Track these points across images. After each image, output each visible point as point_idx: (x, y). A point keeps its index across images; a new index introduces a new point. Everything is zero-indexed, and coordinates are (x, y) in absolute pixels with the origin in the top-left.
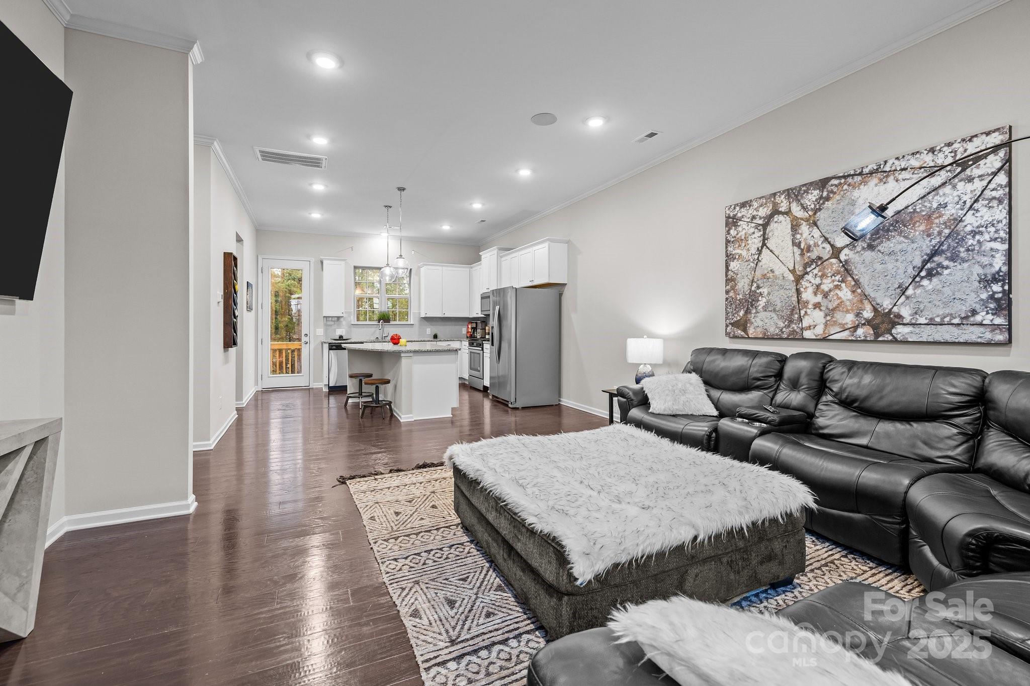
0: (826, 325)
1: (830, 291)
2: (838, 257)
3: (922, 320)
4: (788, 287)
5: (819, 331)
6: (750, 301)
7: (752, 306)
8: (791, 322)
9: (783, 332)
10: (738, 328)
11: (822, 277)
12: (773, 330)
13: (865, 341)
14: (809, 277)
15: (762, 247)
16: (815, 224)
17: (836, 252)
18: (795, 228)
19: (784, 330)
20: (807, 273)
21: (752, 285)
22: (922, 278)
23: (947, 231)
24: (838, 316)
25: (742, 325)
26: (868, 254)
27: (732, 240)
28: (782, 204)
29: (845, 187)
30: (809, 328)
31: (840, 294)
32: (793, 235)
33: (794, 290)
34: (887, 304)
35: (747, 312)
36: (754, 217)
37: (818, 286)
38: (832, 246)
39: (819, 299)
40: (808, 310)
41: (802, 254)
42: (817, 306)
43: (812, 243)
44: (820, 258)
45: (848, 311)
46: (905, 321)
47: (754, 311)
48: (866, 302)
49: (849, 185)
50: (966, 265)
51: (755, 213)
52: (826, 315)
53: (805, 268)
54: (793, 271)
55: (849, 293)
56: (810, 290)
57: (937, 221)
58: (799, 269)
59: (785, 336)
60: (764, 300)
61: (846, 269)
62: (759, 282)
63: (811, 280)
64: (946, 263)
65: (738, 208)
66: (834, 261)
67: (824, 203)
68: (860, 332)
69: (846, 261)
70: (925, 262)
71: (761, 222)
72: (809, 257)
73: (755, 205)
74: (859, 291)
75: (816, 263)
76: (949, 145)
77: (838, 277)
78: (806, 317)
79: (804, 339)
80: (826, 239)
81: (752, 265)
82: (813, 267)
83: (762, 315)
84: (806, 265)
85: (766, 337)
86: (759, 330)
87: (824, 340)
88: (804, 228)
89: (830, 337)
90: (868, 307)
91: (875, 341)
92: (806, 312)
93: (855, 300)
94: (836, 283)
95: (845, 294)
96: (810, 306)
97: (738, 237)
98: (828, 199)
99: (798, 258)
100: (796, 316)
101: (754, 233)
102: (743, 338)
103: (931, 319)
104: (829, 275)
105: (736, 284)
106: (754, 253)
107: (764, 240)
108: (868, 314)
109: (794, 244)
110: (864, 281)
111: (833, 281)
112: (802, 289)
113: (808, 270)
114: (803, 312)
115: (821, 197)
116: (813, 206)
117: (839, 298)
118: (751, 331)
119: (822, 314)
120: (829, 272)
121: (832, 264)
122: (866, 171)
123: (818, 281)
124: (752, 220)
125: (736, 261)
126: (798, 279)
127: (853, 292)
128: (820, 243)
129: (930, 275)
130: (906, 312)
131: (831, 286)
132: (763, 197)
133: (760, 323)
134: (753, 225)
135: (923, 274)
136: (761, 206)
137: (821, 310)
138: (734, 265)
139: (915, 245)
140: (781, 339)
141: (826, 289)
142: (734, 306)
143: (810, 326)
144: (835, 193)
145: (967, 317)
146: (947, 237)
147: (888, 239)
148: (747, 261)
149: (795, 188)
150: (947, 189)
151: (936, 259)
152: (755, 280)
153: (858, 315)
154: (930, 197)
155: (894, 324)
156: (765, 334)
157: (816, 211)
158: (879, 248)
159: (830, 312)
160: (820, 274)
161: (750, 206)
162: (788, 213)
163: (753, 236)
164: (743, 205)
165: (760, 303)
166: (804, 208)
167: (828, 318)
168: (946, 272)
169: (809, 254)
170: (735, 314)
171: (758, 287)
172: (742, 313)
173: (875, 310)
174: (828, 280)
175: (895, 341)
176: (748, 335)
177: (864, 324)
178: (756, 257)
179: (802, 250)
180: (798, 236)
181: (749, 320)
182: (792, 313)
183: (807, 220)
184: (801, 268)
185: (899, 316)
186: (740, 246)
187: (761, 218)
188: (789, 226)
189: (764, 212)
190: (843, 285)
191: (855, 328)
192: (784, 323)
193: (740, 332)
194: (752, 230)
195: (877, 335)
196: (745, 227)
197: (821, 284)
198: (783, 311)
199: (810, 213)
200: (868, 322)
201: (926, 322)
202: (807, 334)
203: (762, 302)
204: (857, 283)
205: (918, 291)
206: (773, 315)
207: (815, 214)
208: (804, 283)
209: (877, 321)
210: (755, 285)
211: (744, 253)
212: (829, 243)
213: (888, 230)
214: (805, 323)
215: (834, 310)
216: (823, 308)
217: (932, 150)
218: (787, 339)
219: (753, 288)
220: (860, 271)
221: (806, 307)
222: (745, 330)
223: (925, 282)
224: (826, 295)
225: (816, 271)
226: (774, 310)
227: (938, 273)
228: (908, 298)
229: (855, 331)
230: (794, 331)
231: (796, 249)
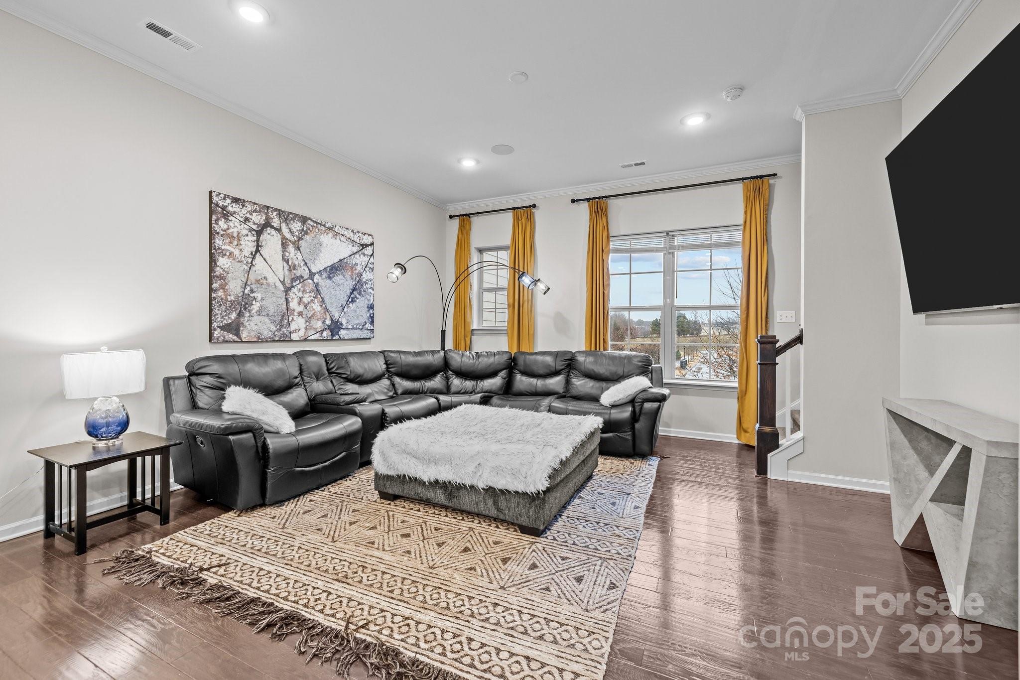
0: (306, 329)
1: (308, 303)
2: (312, 279)
3: (350, 327)
4: (279, 296)
5: (302, 333)
6: (244, 304)
7: (245, 309)
8: (282, 326)
9: (275, 335)
10: (229, 331)
11: (304, 291)
12: (266, 334)
13: (327, 340)
14: (294, 290)
15: (256, 252)
16: (298, 248)
17: (312, 275)
18: (284, 245)
19: (276, 333)
20: (293, 287)
21: (245, 288)
22: (350, 302)
23: (358, 279)
24: (313, 322)
25: (234, 328)
26: (328, 281)
27: (222, 232)
28: (274, 220)
29: (317, 230)
30: (295, 331)
31: (315, 306)
32: (283, 252)
33: (284, 299)
34: (336, 316)
35: (240, 315)
36: (247, 219)
37: (301, 298)
38: (309, 270)
39: (301, 308)
40: (294, 317)
41: (290, 270)
42: (300, 314)
43: (297, 263)
44: (302, 277)
45: (318, 320)
46: (344, 327)
47: (247, 314)
48: (327, 314)
49: (318, 230)
50: (363, 298)
51: (248, 215)
52: (306, 322)
53: (292, 282)
54: (283, 283)
55: (319, 306)
56: (296, 301)
57: (354, 272)
58: (288, 282)
59: (277, 338)
60: (258, 304)
61: (317, 290)
62: (253, 286)
63: (295, 294)
64: (358, 296)
65: (228, 201)
66: (310, 281)
67: (304, 235)
68: (325, 333)
69: (317, 283)
70: (351, 293)
71: (255, 227)
72: (295, 274)
73: (249, 207)
74: (324, 306)
75: (300, 280)
76: (358, 232)
77: (313, 294)
78: (293, 322)
79: (292, 341)
80: (306, 264)
81: (246, 267)
82: (298, 282)
83: (256, 319)
84: (293, 280)
85: (260, 340)
86: (252, 333)
87: (305, 340)
88: (291, 248)
89: (309, 338)
90: (328, 317)
91: (332, 340)
92: (293, 318)
93: (322, 312)
94: (312, 298)
95: (317, 307)
96: (296, 314)
97: (228, 232)
98: (306, 233)
99: (287, 273)
100: (286, 321)
101: (247, 235)
102: (235, 342)
103: (353, 326)
104: (308, 291)
105: (226, 284)
106: (247, 255)
107: (258, 246)
108: (328, 322)
109: (283, 259)
110: (326, 299)
111: (310, 296)
112: (290, 299)
113: (294, 284)
114: (290, 319)
115: (302, 230)
116: (297, 234)
117: (313, 310)
118: (244, 335)
119: (303, 321)
120: (308, 289)
121: (309, 284)
122: (327, 225)
123: (300, 294)
124: (245, 221)
125: (226, 257)
126: (287, 290)
127: (321, 306)
128: (302, 265)
129: (353, 301)
130: (344, 321)
131: (309, 300)
132: (256, 204)
133: (255, 328)
134: (247, 227)
135: (350, 300)
136: (255, 211)
137: (303, 317)
138: (222, 262)
139: (347, 283)
140: (274, 341)
141: (306, 302)
142: (223, 308)
143: (296, 330)
144: (311, 231)
145: (363, 326)
146: (358, 282)
147: (337, 275)
148: (239, 261)
149: (284, 212)
150: (357, 256)
151: (354, 292)
152: (249, 283)
153: (324, 322)
154: (352, 256)
155: (340, 328)
156: (259, 337)
157: (300, 239)
158: (333, 279)
159: (309, 319)
160: (302, 289)
161: (243, 206)
162: (279, 230)
163: (247, 238)
164: (236, 200)
165: (254, 307)
166: (292, 233)
167: (308, 324)
168: (358, 301)
169: (294, 272)
170: (226, 315)
171: (252, 291)
172: (233, 316)
173: (332, 319)
174: (306, 295)
175: (340, 339)
176: (241, 339)
177: (326, 329)
178: (250, 260)
179: (290, 267)
180: (287, 254)
181: (242, 323)
182: (282, 319)
183: (294, 243)
184: (289, 282)
185: (341, 324)
186: (231, 243)
187: (254, 223)
188: (280, 243)
189: (258, 219)
190: (316, 300)
191: (322, 331)
192: (276, 327)
193: (231, 337)
194: (245, 232)
195: (333, 335)
196: (237, 224)
197: (302, 297)
198: (275, 316)
199: (297, 239)
200: (329, 327)
201: (351, 327)
202: (294, 336)
203: (256, 306)
204: (323, 301)
205: (349, 309)
206: (267, 320)
207: (299, 240)
208: (291, 294)
209: (332, 327)
210: (248, 288)
211: (236, 252)
212: (308, 267)
213: (337, 270)
214: (293, 327)
215: (310, 318)
216: (304, 316)
217: (353, 231)
218: (279, 341)
219: (246, 291)
220: (324, 291)
221: (293, 314)
222: (237, 334)
223: (351, 305)
224: (306, 307)
225: (299, 286)
226: (268, 315)
227: (355, 301)
228: (345, 313)
229: (322, 333)
230: (285, 334)
231: (285, 264)
